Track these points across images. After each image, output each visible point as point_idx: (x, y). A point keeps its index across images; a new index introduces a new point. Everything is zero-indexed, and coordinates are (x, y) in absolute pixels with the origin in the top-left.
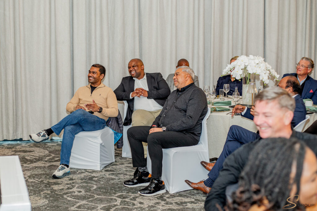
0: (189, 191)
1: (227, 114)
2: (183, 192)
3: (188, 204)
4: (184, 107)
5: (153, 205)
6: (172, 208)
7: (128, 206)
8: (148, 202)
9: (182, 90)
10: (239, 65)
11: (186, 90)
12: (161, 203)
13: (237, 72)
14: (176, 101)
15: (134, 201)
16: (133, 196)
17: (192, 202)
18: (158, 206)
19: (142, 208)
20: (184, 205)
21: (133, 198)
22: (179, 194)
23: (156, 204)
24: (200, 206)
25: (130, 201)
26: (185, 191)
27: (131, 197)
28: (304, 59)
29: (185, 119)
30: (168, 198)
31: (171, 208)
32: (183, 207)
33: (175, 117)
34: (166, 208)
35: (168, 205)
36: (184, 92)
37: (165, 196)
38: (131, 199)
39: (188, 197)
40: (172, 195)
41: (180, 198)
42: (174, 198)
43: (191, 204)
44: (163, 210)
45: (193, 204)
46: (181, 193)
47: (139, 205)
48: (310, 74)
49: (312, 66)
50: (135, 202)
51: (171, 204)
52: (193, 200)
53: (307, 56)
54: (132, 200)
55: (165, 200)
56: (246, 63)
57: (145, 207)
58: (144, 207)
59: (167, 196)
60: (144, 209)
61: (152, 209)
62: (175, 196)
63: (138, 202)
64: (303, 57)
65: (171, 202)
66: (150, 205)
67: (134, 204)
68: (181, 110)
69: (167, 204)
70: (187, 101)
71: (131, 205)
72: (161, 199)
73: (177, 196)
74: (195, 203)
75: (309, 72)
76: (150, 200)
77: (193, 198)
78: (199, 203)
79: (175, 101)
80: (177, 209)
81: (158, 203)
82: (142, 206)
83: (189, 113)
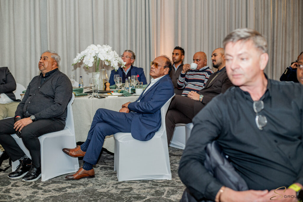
0: (60, 177)
1: (89, 98)
2: (55, 179)
3: (67, 189)
4: (51, 93)
5: (32, 195)
6: (54, 195)
7: (5, 199)
8: (24, 193)
9: (47, 75)
10: (91, 53)
11: (51, 75)
12: (38, 192)
13: (89, 59)
14: (41, 87)
15: (9, 193)
16: (5, 189)
17: (70, 187)
18: (38, 195)
19: (21, 199)
20: (64, 190)
21: (5, 190)
22: (52, 181)
23: (34, 194)
24: (81, 190)
25: (4, 194)
26: (56, 177)
27: (3, 190)
28: (127, 52)
29: (55, 107)
30: (42, 186)
31: (52, 195)
32: (64, 193)
33: (41, 103)
34: (47, 196)
35: (47, 193)
36: (49, 78)
37: (39, 185)
38: (4, 192)
39: (62, 183)
40: (45, 183)
41: (56, 185)
42: (49, 185)
43: (71, 189)
44: (45, 198)
45: (72, 189)
46: (53, 179)
47: (16, 197)
48: (133, 64)
49: (134, 57)
50: (11, 195)
51: (50, 191)
52: (70, 185)
53: (129, 49)
54: (6, 193)
55: (41, 189)
56: (97, 51)
57: (24, 198)
58: (22, 198)
59: (41, 184)
60: (24, 200)
61: (33, 199)
62: (49, 184)
63: (13, 194)
64: (126, 50)
65: (49, 189)
66: (29, 195)
67: (10, 197)
68: (47, 97)
69: (45, 191)
70: (54, 88)
71: (7, 198)
72: (36, 188)
73: (51, 183)
74: (74, 188)
75: (132, 62)
76: (25, 190)
77: (69, 183)
78: (77, 187)
79: (39, 87)
80: (59, 195)
81: (36, 192)
82: (20, 197)
83: (57, 100)
